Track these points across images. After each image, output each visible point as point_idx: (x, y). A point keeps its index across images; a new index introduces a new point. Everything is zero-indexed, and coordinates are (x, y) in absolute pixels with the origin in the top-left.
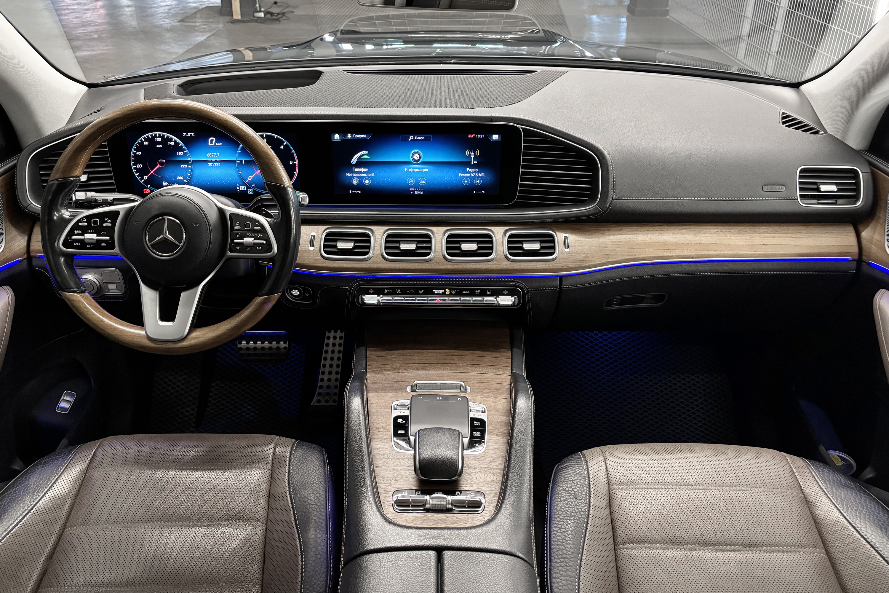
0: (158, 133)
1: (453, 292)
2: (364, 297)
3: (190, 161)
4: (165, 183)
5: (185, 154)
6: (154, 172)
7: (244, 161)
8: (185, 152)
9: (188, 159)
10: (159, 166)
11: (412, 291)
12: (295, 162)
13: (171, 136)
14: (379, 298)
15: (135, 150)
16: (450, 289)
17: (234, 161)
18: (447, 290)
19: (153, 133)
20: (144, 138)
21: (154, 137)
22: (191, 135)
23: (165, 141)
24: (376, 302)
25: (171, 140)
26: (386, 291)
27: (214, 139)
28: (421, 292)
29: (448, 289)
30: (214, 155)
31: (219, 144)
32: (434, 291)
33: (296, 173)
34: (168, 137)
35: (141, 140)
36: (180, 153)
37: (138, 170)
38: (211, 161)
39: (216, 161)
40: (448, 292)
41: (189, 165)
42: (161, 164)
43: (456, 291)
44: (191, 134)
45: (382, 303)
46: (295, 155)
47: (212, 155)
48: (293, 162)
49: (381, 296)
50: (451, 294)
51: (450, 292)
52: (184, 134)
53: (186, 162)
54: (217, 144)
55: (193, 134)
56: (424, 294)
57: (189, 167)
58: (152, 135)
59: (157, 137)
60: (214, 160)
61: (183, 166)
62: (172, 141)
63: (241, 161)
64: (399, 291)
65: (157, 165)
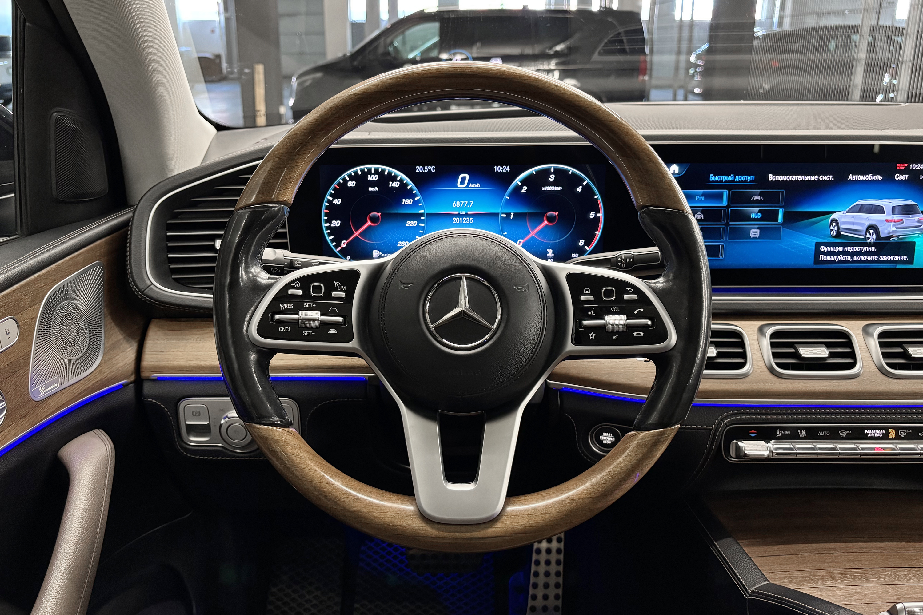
0: (373, 167)
1: (903, 435)
2: (740, 444)
3: (422, 215)
4: (376, 253)
5: (416, 203)
6: (360, 234)
7: (512, 214)
8: (416, 199)
9: (421, 211)
10: (369, 223)
11: (827, 433)
12: (598, 215)
13: (394, 172)
14: (769, 445)
15: (331, 195)
16: (897, 429)
17: (497, 214)
18: (890, 430)
19: (365, 167)
20: (350, 176)
21: (365, 174)
22: (430, 170)
23: (385, 179)
24: (766, 453)
25: (394, 179)
26: (779, 434)
27: (467, 176)
28: (843, 435)
29: (893, 428)
30: (464, 203)
31: (474, 185)
32: (866, 431)
33: (598, 233)
34: (389, 173)
35: (344, 179)
36: (407, 202)
37: (333, 231)
38: (459, 215)
39: (467, 215)
40: (892, 432)
41: (420, 221)
42: (374, 220)
43: (906, 431)
44: (430, 167)
45: (777, 454)
46: (600, 202)
47: (461, 204)
48: (595, 214)
49: (772, 441)
50: (898, 437)
51: (897, 433)
52: (419, 169)
53: (416, 217)
54: (471, 185)
55: (432, 168)
56: (848, 438)
57: (421, 225)
58: (363, 171)
59: (371, 174)
60: (464, 213)
61: (411, 223)
62: (396, 181)
63: (508, 215)
64: (804, 432)
65: (366, 222)
